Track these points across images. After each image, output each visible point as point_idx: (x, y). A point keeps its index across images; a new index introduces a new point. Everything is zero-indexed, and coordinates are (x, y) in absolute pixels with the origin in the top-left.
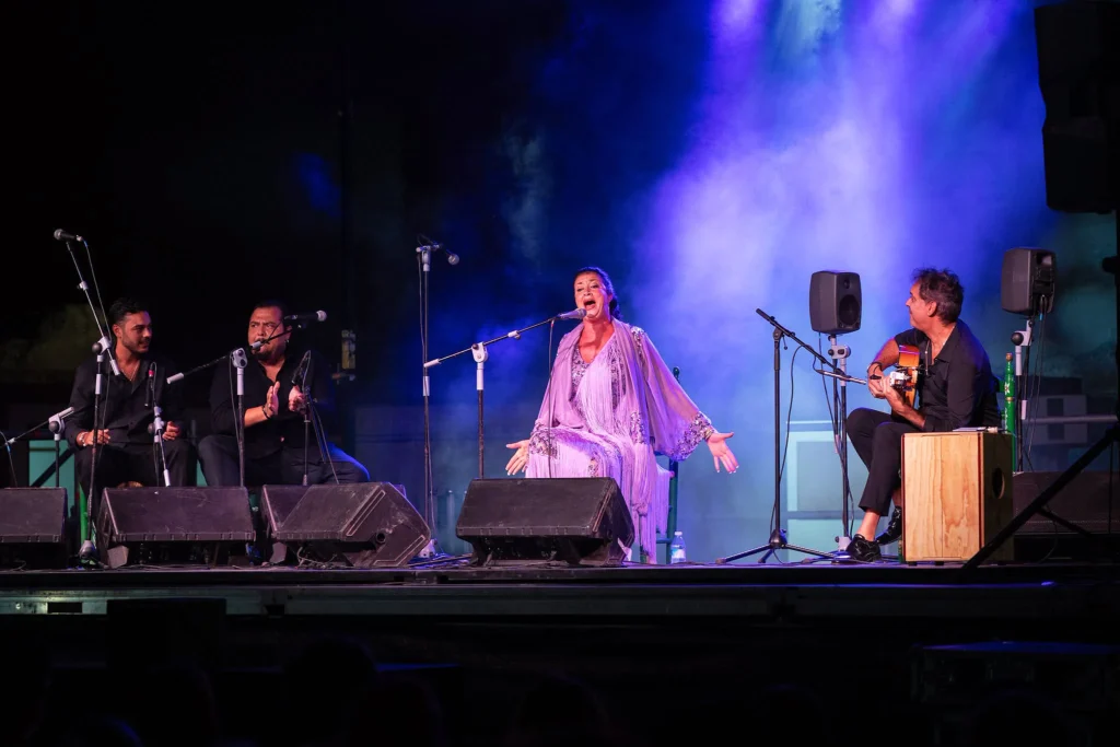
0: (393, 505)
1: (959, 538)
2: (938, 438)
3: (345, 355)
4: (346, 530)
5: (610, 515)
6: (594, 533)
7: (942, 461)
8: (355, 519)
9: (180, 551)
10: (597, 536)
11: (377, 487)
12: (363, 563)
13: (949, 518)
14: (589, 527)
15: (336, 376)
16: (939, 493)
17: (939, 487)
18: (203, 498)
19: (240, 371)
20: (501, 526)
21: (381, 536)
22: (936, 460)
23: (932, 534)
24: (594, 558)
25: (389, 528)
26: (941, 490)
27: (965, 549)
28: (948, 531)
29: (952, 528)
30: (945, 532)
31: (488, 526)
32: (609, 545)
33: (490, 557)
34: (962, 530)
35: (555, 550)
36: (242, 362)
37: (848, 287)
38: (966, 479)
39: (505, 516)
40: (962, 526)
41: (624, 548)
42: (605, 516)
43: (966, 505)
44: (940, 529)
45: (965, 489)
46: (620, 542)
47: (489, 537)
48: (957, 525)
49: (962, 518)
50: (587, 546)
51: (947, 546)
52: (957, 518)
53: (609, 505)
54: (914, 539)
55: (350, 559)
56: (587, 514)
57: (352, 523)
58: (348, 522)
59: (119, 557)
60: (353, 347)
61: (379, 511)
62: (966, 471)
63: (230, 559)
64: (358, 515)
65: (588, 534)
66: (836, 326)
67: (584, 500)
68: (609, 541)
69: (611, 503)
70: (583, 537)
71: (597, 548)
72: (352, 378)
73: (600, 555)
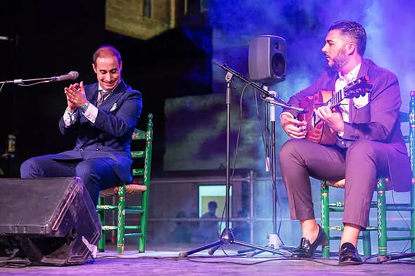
3: (10, 146)
5: (74, 213)
6: (54, 232)
10: (57, 234)
14: (49, 225)
15: (5, 155)
32: (72, 243)
35: (16, 247)
37: (278, 48)
41: (89, 246)
42: (68, 214)
46: (84, 240)
53: (73, 203)
56: (48, 212)
60: (14, 143)
65: (47, 232)
66: (270, 75)
67: (47, 199)
68: (72, 239)
69: (76, 201)
70: (41, 235)
71: (60, 246)
72: (13, 156)
73: (63, 253)
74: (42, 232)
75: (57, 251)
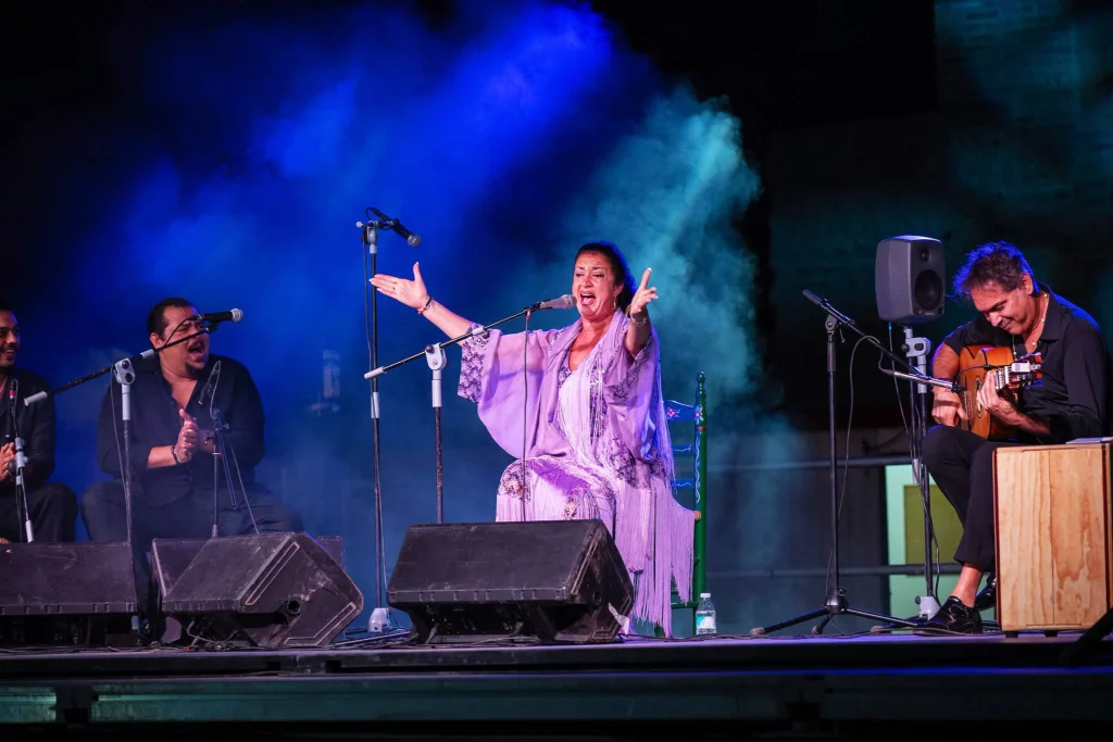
0: (311, 563)
1: (1078, 596)
2: (1045, 453)
3: (327, 381)
4: (244, 596)
5: (597, 570)
6: (573, 597)
7: (1051, 487)
8: (257, 582)
10: (578, 600)
11: (288, 538)
12: (271, 644)
13: (1063, 567)
14: (567, 587)
15: (317, 407)
16: (1048, 532)
17: (1048, 524)
18: (70, 556)
19: (125, 389)
20: (447, 588)
21: (294, 605)
22: (1042, 486)
23: (1038, 591)
24: (575, 631)
25: (306, 593)
26: (1051, 528)
27: (1087, 612)
28: (1061, 586)
29: (1068, 582)
30: (1057, 589)
31: (430, 589)
32: (596, 612)
33: (433, 631)
34: (1082, 584)
35: (520, 620)
36: (128, 377)
37: (926, 259)
38: (1085, 512)
39: (453, 576)
40: (1082, 578)
41: (618, 617)
42: (589, 573)
43: (1087, 550)
44: (1050, 584)
45: (1085, 525)
46: (612, 609)
47: (432, 605)
48: (1075, 577)
49: (1081, 567)
50: (564, 615)
51: (1060, 609)
52: (1074, 569)
53: (595, 556)
54: (1013, 599)
55: (253, 636)
56: (563, 570)
57: (253, 588)
58: (249, 586)
60: (337, 370)
61: (289, 570)
62: (1085, 500)
63: (108, 638)
64: (263, 575)
65: (565, 598)
66: (911, 312)
67: (559, 552)
68: (596, 608)
69: (599, 553)
70: (558, 602)
71: (578, 617)
72: (335, 409)
73: (584, 627)
74: (557, 598)
75: (576, 624)
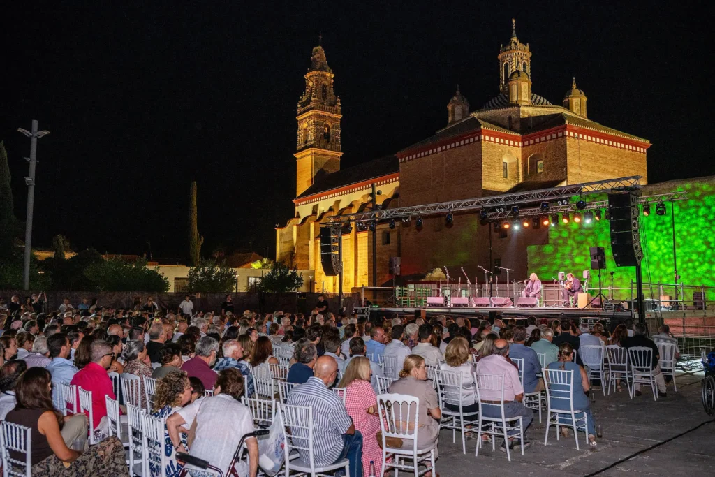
4: (503, 303)
9: (481, 305)
55: (502, 306)
59: (474, 305)
61: (507, 301)
63: (487, 306)
